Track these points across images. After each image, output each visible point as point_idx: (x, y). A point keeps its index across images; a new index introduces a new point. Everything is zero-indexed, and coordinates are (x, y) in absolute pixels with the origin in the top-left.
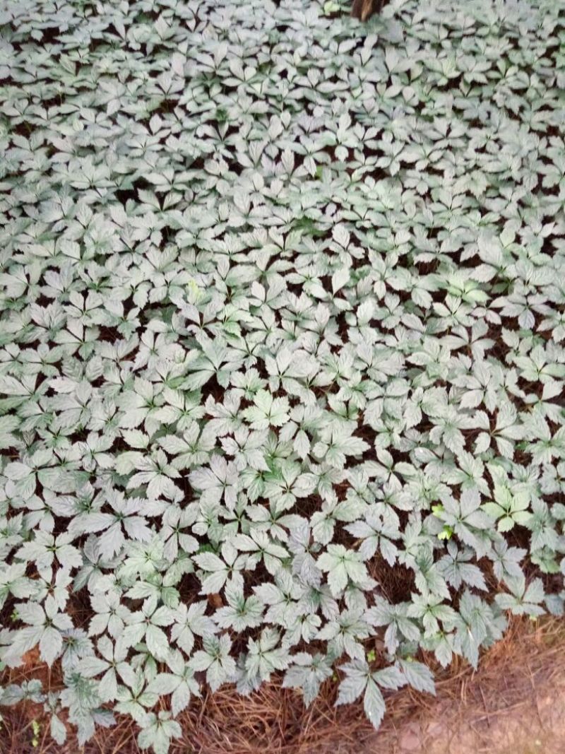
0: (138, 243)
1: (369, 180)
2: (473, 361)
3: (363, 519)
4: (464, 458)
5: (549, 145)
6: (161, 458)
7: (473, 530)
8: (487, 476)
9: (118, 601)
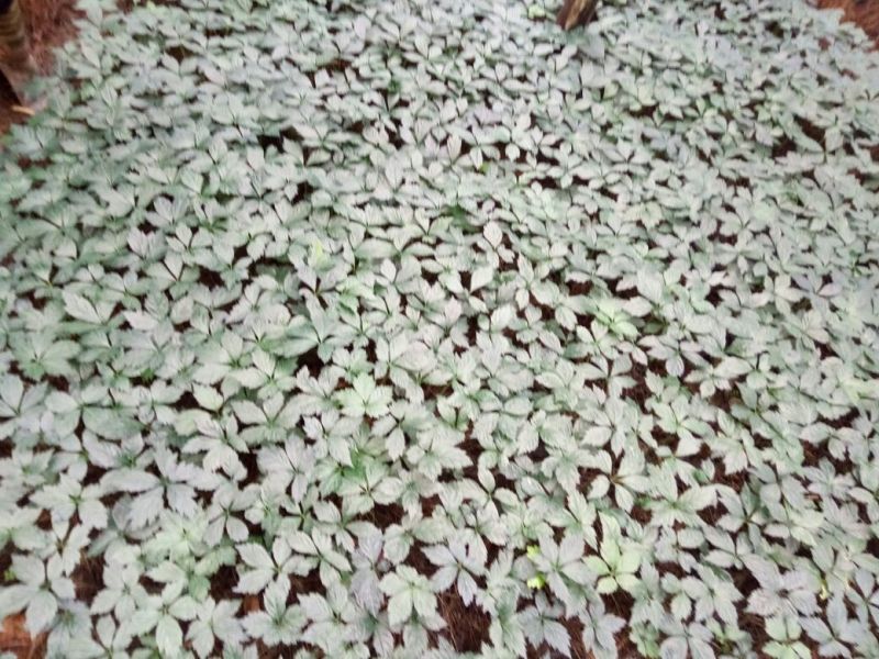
0: (268, 191)
1: (537, 186)
2: (608, 396)
3: (446, 544)
4: (575, 498)
5: (736, 195)
6: (232, 426)
7: (569, 582)
8: (597, 526)
9: (137, 578)
